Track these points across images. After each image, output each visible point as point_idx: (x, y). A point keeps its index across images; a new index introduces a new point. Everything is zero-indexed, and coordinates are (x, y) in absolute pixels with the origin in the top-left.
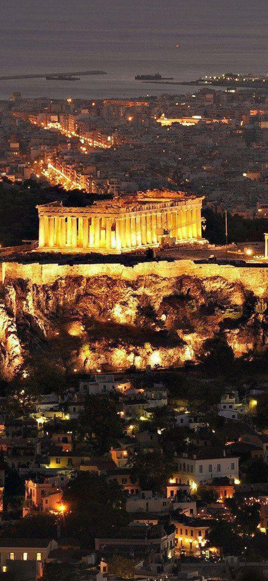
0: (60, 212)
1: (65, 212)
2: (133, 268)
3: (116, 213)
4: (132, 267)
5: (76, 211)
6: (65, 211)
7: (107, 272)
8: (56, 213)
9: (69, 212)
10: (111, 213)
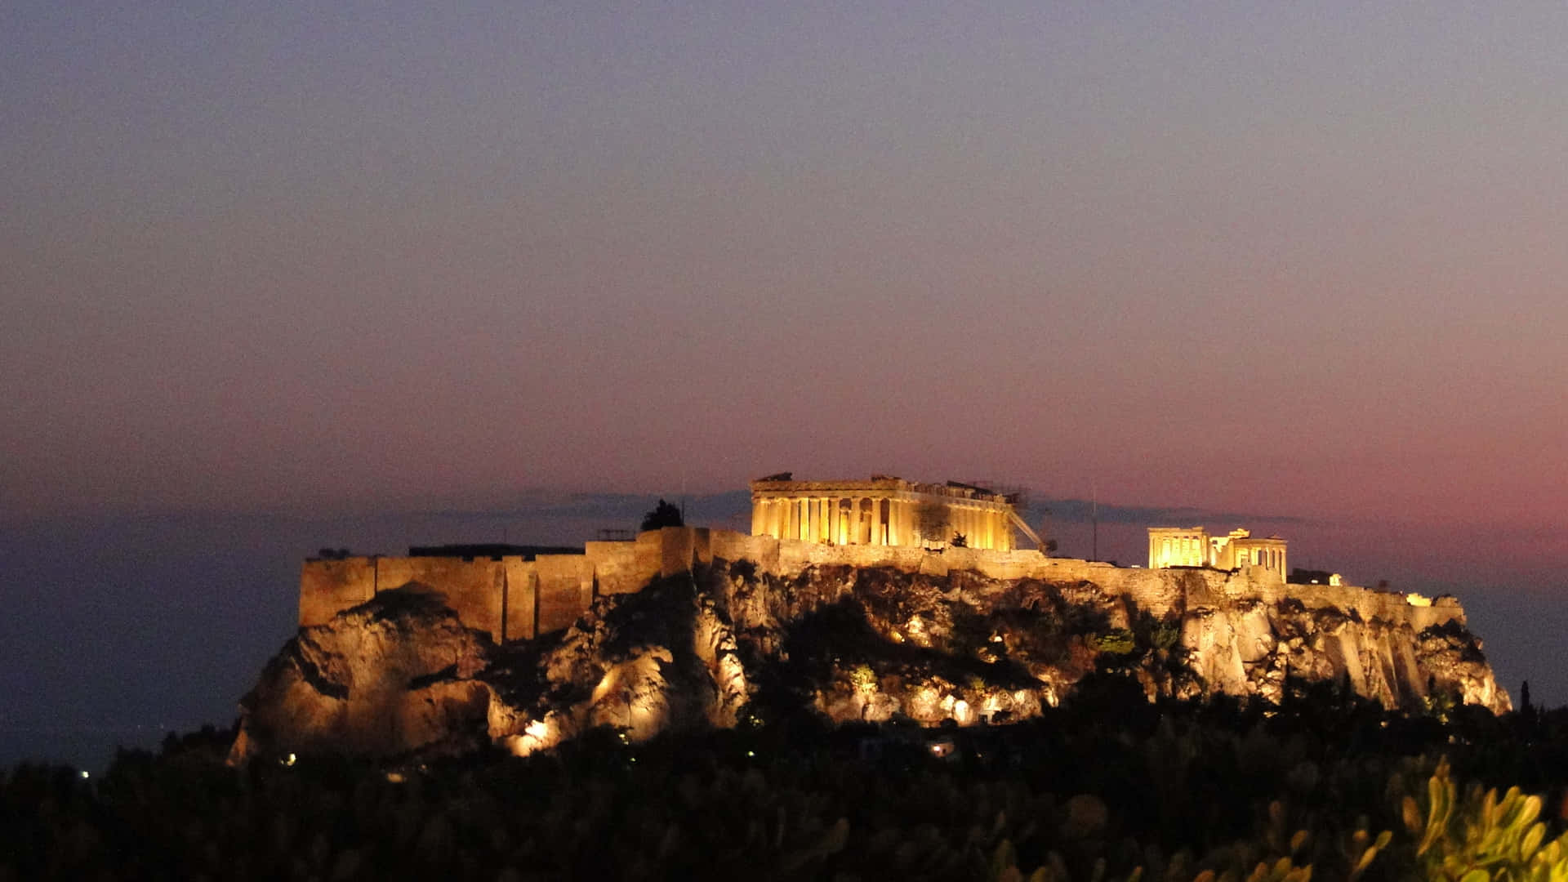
0: (790, 490)
2: (941, 554)
6: (799, 488)
8: (782, 493)
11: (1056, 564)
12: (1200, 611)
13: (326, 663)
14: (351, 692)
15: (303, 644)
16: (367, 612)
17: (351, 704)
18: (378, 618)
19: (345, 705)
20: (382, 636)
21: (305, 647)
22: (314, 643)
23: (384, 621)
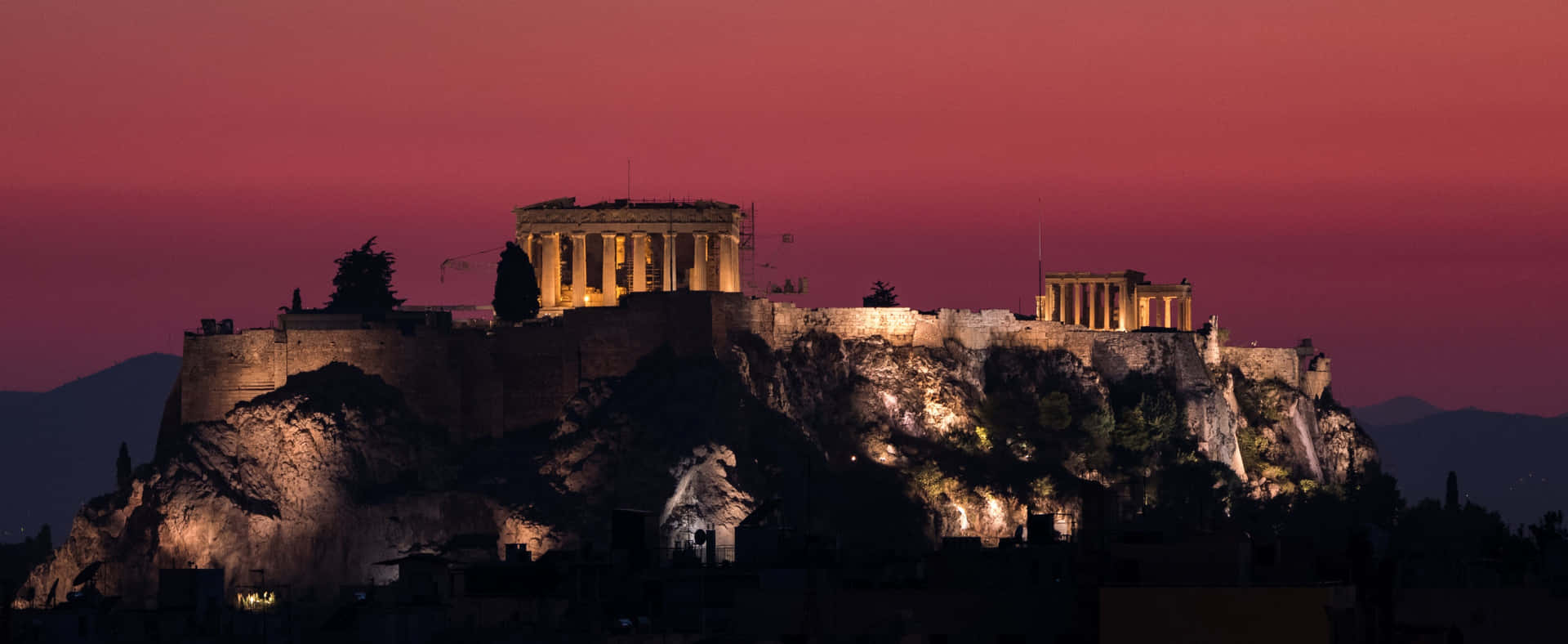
0: (574, 222)
1: (588, 222)
2: (937, 318)
3: (724, 221)
4: (935, 317)
5: (618, 219)
6: (588, 219)
7: (881, 327)
8: (563, 225)
9: (598, 222)
10: (709, 221)
11: (1028, 328)
12: (1198, 388)
13: (236, 471)
14: (283, 508)
15: (197, 446)
16: (286, 403)
17: (285, 524)
18: (305, 410)
19: (279, 526)
20: (317, 435)
21: (203, 451)
22: (212, 444)
23: (318, 415)
